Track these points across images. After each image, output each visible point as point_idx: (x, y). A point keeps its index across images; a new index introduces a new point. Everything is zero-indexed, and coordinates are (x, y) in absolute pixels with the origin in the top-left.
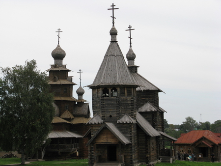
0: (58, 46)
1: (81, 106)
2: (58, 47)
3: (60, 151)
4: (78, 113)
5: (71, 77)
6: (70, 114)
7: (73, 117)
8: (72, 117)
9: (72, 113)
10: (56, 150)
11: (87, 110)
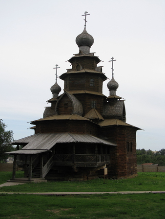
0: (85, 30)
1: (113, 105)
2: (85, 32)
3: (76, 165)
4: (109, 113)
5: (101, 68)
6: (98, 114)
7: (103, 119)
8: (100, 117)
9: (101, 113)
10: (70, 163)
11: (121, 110)
